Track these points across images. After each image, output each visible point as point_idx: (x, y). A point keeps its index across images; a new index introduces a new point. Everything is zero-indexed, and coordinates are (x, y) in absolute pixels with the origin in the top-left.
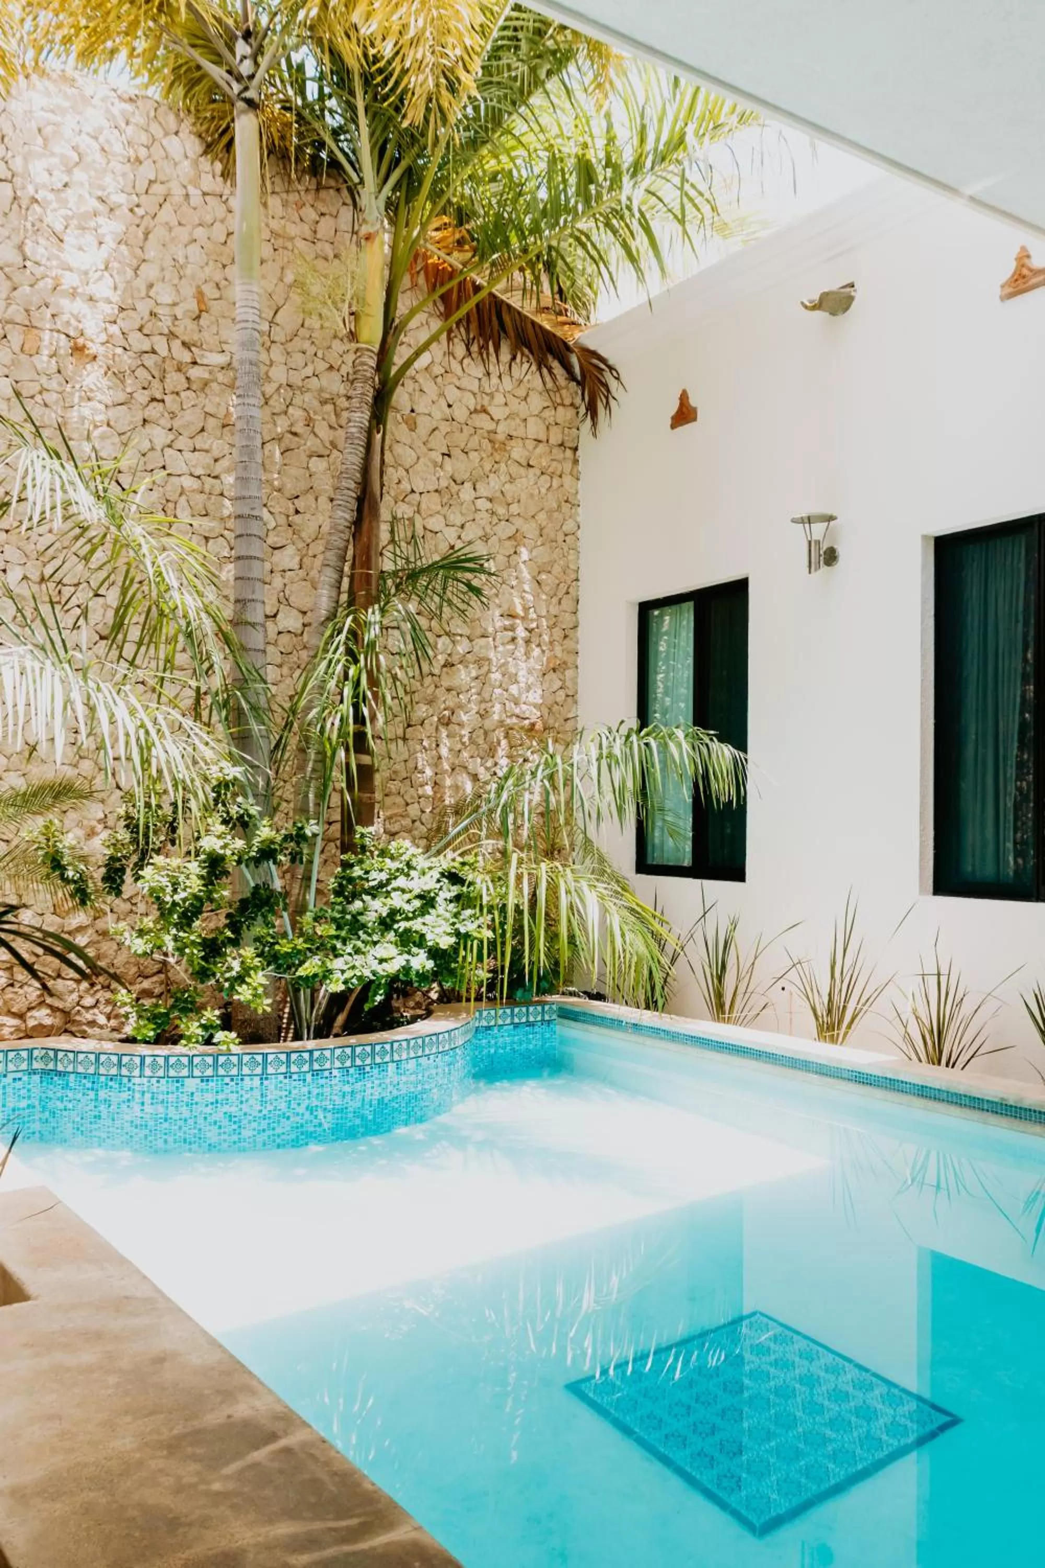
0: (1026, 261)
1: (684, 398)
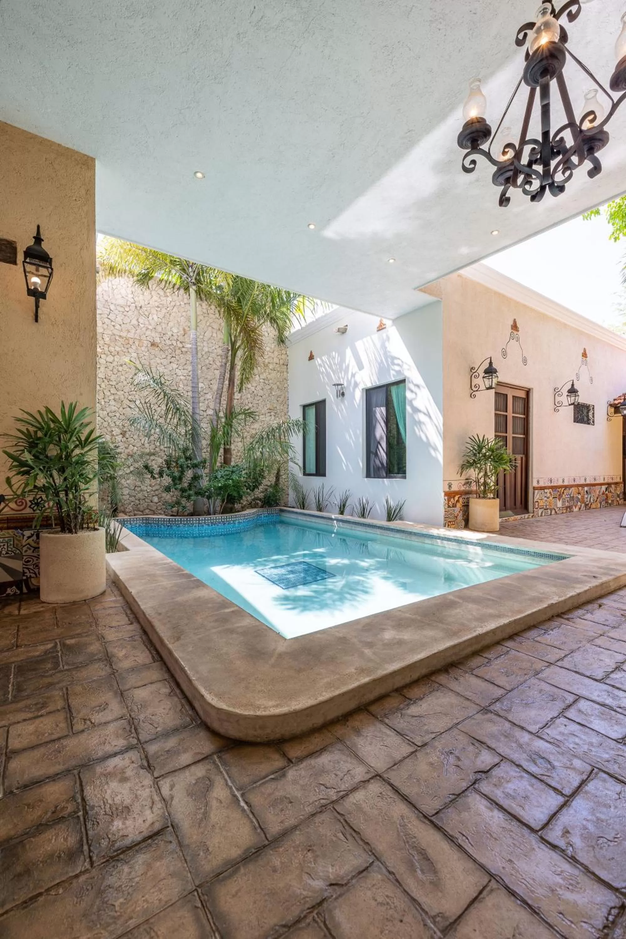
0: (382, 322)
1: (311, 352)
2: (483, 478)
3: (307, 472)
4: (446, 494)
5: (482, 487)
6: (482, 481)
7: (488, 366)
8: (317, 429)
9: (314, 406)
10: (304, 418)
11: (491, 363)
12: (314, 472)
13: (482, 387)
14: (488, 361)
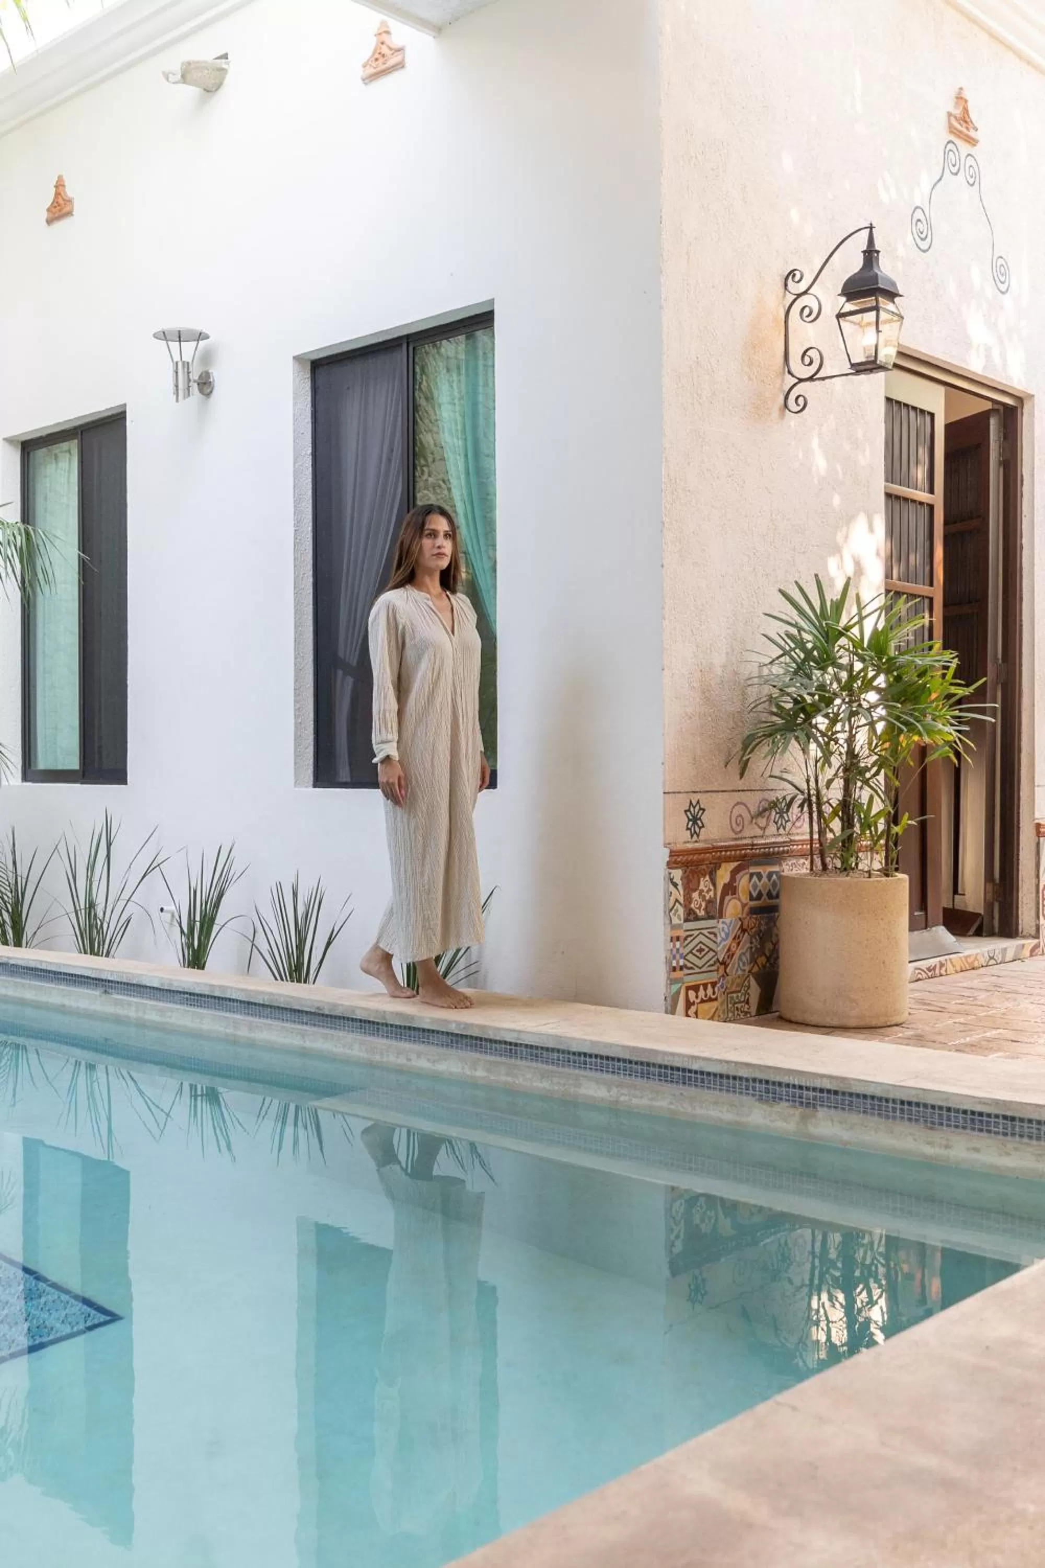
0: (385, 37)
1: (60, 185)
2: (839, 783)
3: (43, 762)
4: (677, 859)
5: (836, 824)
6: (835, 794)
7: (857, 264)
8: (85, 570)
9: (73, 446)
10: (27, 514)
11: (870, 254)
12: (73, 763)
13: (836, 364)
14: (861, 241)
